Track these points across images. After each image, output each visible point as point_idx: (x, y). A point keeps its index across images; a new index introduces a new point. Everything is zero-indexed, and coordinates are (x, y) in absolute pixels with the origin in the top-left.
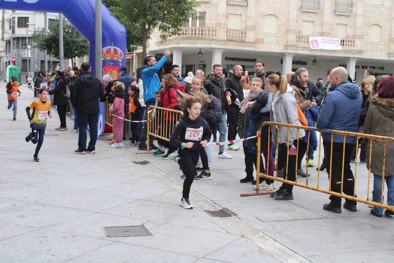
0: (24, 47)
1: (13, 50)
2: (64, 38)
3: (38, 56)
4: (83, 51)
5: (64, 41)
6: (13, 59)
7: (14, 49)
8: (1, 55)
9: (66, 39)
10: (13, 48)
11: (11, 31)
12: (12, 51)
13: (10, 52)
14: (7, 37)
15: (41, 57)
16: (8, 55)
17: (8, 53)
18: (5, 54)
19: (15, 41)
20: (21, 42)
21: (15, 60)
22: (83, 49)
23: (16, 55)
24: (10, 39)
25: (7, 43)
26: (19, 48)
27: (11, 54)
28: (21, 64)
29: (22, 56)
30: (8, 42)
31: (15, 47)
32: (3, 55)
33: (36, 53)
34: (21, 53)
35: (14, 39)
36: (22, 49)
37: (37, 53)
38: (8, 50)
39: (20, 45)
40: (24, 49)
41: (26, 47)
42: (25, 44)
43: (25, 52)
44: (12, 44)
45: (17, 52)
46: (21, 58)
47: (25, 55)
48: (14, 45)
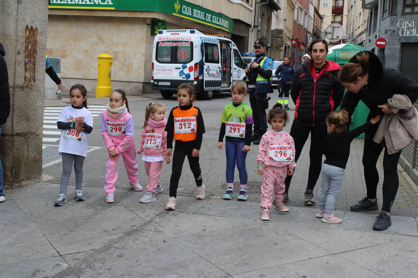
0: (408, 10)
1: (382, 22)
6: (378, 43)
8: (361, 39)
10: (383, 18)
12: (380, 26)
13: (375, 29)
16: (372, 37)
17: (372, 33)
18: (366, 36)
19: (387, 1)
21: (383, 43)
23: (386, 32)
25: (371, 13)
26: (396, 15)
27: (377, 33)
28: (398, 55)
29: (403, 33)
30: (374, 8)
31: (386, 13)
32: (364, 39)
34: (401, 26)
36: (403, 16)
38: (372, 26)
39: (400, 8)
40: (409, 16)
41: (413, 9)
42: (411, 3)
43: (410, 23)
44: (381, 10)
45: (390, 25)
46: (399, 39)
47: (411, 31)
48: (385, 10)
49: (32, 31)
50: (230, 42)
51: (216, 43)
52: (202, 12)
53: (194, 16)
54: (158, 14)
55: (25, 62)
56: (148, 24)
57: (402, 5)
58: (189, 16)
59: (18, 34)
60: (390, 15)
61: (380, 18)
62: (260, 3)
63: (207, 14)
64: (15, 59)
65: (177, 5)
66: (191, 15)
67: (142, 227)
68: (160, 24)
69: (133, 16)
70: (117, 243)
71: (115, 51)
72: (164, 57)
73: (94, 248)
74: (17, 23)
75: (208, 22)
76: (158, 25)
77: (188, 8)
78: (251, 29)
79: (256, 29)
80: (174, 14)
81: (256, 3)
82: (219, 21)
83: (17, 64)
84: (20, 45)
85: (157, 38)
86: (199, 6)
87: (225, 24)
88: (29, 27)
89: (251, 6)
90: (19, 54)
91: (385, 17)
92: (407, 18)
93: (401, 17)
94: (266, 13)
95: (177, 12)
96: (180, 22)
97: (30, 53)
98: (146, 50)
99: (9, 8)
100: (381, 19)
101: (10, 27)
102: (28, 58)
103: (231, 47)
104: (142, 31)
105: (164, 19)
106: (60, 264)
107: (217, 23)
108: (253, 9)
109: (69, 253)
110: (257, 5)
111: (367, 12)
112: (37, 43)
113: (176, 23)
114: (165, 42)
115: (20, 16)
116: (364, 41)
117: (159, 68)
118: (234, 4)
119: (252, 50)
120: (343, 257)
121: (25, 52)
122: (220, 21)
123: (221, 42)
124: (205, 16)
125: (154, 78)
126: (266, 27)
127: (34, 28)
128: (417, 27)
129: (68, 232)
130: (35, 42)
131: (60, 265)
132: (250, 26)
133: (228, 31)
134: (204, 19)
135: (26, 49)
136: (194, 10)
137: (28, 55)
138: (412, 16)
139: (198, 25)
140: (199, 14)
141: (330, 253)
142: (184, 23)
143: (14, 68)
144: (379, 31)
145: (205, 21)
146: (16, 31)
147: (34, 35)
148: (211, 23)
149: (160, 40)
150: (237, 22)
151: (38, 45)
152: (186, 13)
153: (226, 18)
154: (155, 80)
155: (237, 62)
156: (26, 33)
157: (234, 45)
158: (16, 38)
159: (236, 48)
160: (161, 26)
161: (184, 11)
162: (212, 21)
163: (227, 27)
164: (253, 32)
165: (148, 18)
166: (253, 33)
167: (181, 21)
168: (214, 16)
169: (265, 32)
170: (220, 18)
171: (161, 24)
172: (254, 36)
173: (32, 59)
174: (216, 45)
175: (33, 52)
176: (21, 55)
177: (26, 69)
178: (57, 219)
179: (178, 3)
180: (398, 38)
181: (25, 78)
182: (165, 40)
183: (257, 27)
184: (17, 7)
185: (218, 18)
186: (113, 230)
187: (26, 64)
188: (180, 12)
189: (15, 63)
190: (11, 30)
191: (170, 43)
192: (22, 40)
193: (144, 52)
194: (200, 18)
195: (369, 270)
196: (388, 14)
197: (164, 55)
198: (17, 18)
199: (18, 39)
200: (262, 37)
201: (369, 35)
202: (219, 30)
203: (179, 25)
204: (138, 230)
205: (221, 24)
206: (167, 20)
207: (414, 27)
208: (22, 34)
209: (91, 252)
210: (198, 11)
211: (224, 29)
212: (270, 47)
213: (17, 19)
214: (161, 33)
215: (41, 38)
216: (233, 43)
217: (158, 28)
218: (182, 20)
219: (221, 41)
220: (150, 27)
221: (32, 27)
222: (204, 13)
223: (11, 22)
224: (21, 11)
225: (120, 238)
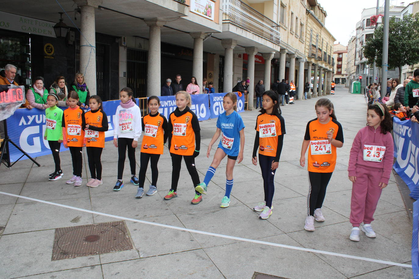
2: (390, 40)
4: (415, 57)
5: (389, 44)
6: (360, 78)
9: (392, 41)
11: (360, 58)
12: (360, 72)
13: (358, 73)
14: (357, 63)
18: (356, 74)
22: (416, 54)
23: (362, 74)
24: (359, 64)
28: (365, 81)
30: (358, 66)
31: (362, 69)
35: (362, 64)
111: (356, 67)
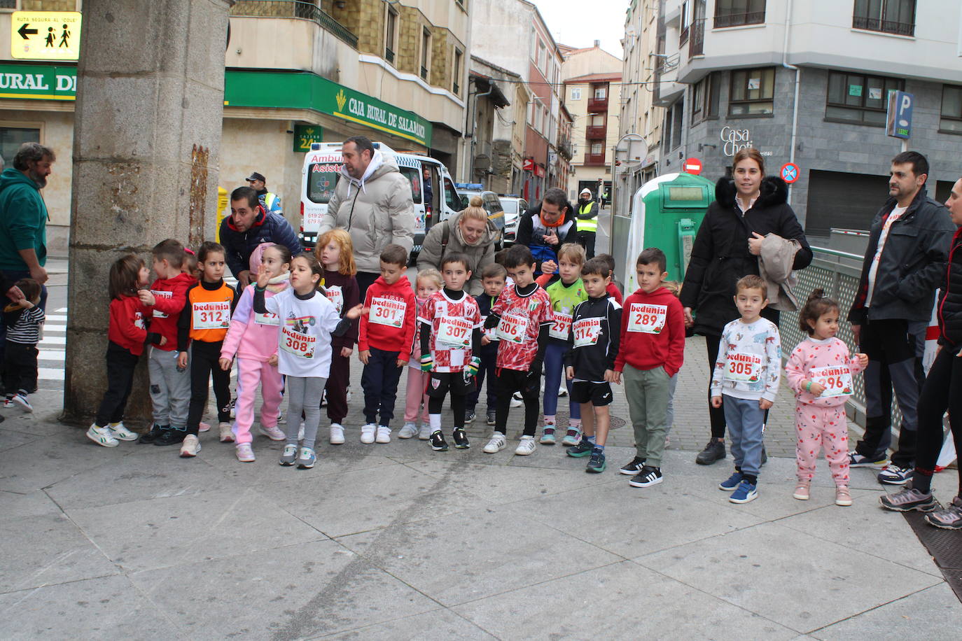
0: (738, 111)
1: (692, 131)
3: (799, 148)
6: (689, 167)
7: (698, 124)
10: (693, 124)
11: (686, 50)
12: (687, 136)
13: (679, 142)
14: (668, 86)
15: (813, 155)
17: (671, 149)
19: (701, 94)
20: (725, 92)
21: (697, 168)
23: (701, 148)
24: (683, 91)
25: (669, 114)
26: (717, 118)
27: (682, 149)
29: (729, 149)
31: (700, 115)
32: (657, 159)
33: (794, 138)
34: (726, 138)
35: (696, 84)
36: (731, 121)
37: (797, 135)
38: (672, 137)
39: (723, 107)
40: (740, 120)
41: (747, 110)
42: (743, 99)
43: (741, 133)
44: (689, 109)
45: (707, 137)
46: (723, 160)
47: (743, 147)
48: (696, 110)
49: (200, 153)
50: (439, 166)
51: (416, 167)
52: (381, 110)
53: (368, 117)
54: (309, 114)
55: (191, 207)
56: (288, 132)
57: (728, 102)
58: (360, 118)
59: (182, 160)
60: (708, 119)
61: (688, 123)
62: (476, 93)
63: (390, 114)
64: (177, 204)
65: (341, 98)
66: (363, 115)
67: (438, 488)
68: (310, 131)
69: (263, 118)
70: (411, 515)
71: (229, 180)
72: (323, 192)
73: (379, 525)
74: (180, 140)
75: (391, 128)
76: (307, 134)
77: (359, 102)
78: (460, 140)
79: (469, 140)
80: (336, 114)
81: (469, 94)
82: (409, 126)
83: (180, 213)
84: (185, 179)
85: (310, 157)
86: (375, 99)
87: (419, 131)
88: (198, 147)
89: (462, 99)
90: (182, 194)
91: (695, 123)
92: (735, 125)
93: (727, 122)
94: (485, 112)
95: (340, 110)
96: (343, 127)
97: (198, 192)
98: (285, 180)
99: (168, 114)
100: (690, 125)
101: (170, 148)
102: (194, 201)
103: (440, 174)
104: (279, 145)
105: (319, 123)
106: (340, 551)
107: (406, 130)
108: (464, 104)
109: (344, 534)
110: (472, 97)
111: (661, 112)
112: (207, 175)
113: (336, 130)
114: (325, 164)
115: (185, 129)
116: (657, 162)
117: (314, 212)
118: (433, 97)
119: (463, 178)
120: (787, 525)
121: (191, 190)
122: (411, 127)
123: (425, 165)
124: (387, 117)
125: (305, 230)
126: (484, 136)
127: (204, 149)
128: (753, 140)
129: (318, 501)
130: (205, 173)
131: (341, 553)
132: (459, 134)
133: (423, 143)
134: (385, 123)
135: (192, 185)
136: (369, 106)
137: (195, 195)
138: (745, 120)
139: (374, 134)
140: (377, 114)
141: (764, 521)
142: (350, 130)
143: (174, 220)
144: (686, 146)
145: (386, 126)
146: (179, 155)
147: (203, 161)
148: (397, 129)
149: (314, 162)
150: (438, 127)
151: (208, 178)
152: (356, 113)
153: (421, 120)
154: (306, 234)
155: (449, 200)
156: (193, 158)
157: (444, 171)
158: (179, 168)
159: (448, 175)
160: (313, 134)
161: (352, 109)
162: (397, 126)
163: (422, 136)
164: (463, 145)
165: (288, 121)
166: (465, 146)
167: (345, 125)
168: (400, 118)
169: (483, 146)
170: (411, 122)
171: (313, 131)
172: (466, 152)
173: (200, 204)
174: (417, 171)
175: (202, 191)
176: (185, 197)
177: (191, 220)
178: (283, 480)
179: (341, 95)
180: (721, 158)
181: (190, 236)
182: (324, 162)
183: (471, 136)
184: (181, 113)
185: (407, 120)
186: (393, 495)
187: (191, 212)
188: (346, 111)
189: (177, 210)
190: (171, 155)
191: (335, 167)
192: (187, 170)
193: (282, 182)
194: (379, 121)
195: (836, 543)
196: (704, 117)
197: (323, 188)
198: (180, 131)
199: (182, 167)
200: (480, 155)
201: (667, 151)
202: (409, 141)
203: (341, 133)
204: (432, 495)
205: (412, 132)
206: (323, 124)
207: (749, 141)
208: (188, 160)
209: (379, 532)
210: (375, 108)
211: (418, 141)
212: (491, 173)
213: (181, 135)
214: (316, 148)
215: (213, 167)
216: (443, 166)
217: (306, 138)
218: (348, 124)
219: (423, 163)
220: (291, 137)
221: (201, 148)
222: (384, 112)
223: (172, 138)
224: (187, 121)
225: (412, 508)
